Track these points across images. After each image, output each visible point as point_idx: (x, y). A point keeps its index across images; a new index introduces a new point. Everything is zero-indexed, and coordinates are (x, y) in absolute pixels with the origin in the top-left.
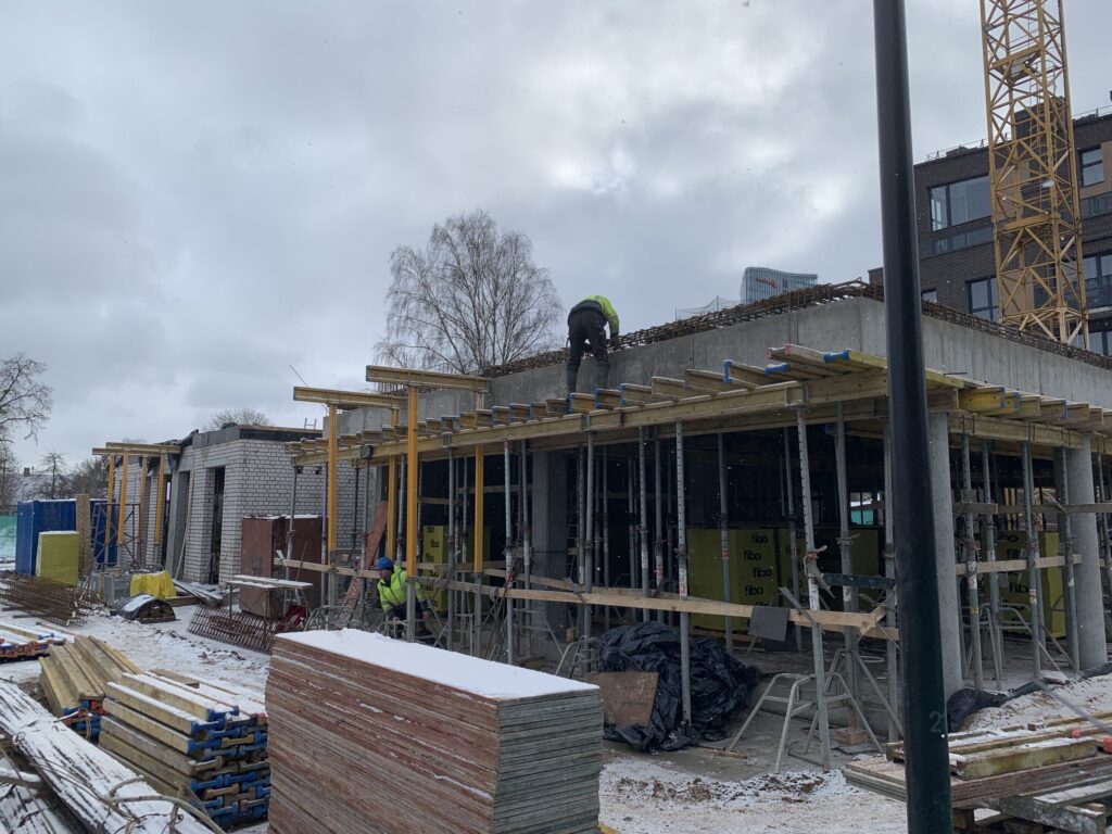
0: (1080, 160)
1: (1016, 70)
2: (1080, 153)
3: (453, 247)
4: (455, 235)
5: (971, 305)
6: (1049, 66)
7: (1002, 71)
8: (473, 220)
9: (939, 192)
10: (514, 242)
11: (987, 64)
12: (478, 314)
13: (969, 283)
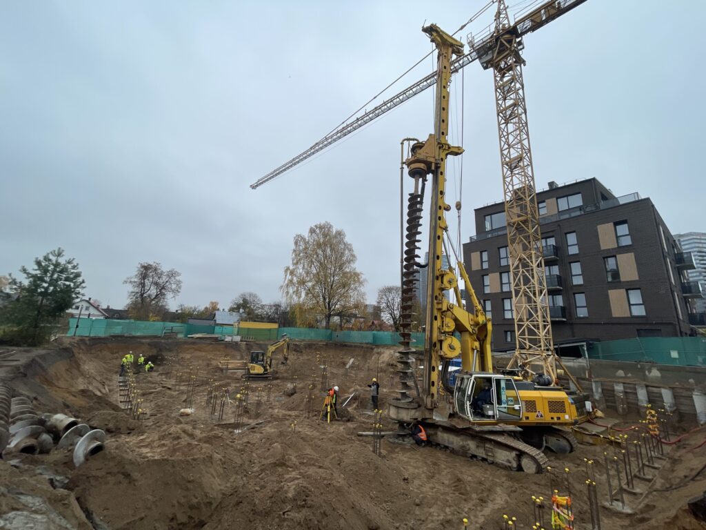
0: (538, 206)
1: (513, 165)
2: (538, 203)
3: (317, 235)
4: (318, 231)
5: (500, 256)
6: (526, 164)
7: (508, 166)
8: (324, 225)
9: (488, 218)
10: (339, 234)
11: (502, 163)
12: (325, 257)
13: (499, 248)
